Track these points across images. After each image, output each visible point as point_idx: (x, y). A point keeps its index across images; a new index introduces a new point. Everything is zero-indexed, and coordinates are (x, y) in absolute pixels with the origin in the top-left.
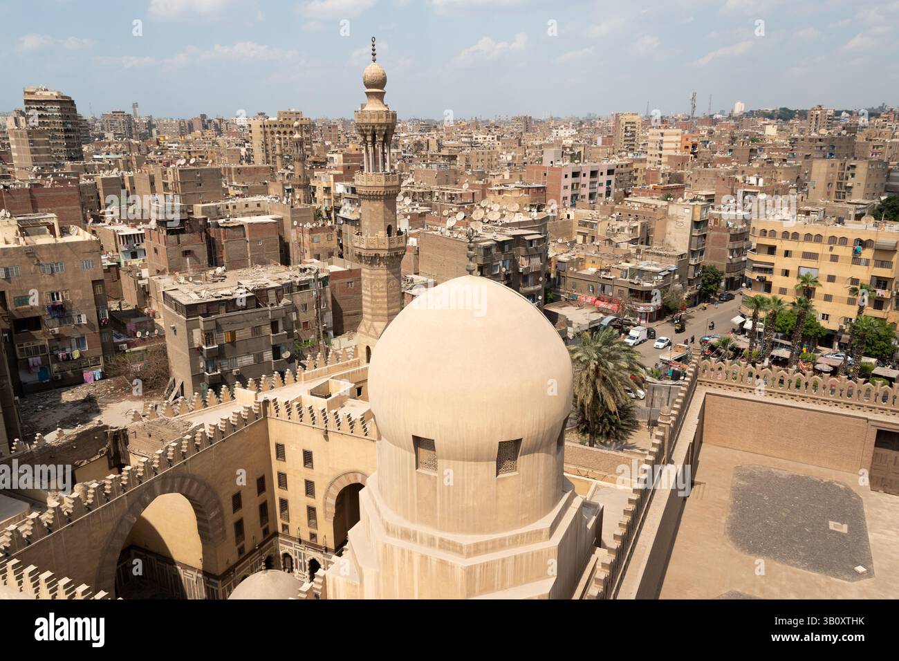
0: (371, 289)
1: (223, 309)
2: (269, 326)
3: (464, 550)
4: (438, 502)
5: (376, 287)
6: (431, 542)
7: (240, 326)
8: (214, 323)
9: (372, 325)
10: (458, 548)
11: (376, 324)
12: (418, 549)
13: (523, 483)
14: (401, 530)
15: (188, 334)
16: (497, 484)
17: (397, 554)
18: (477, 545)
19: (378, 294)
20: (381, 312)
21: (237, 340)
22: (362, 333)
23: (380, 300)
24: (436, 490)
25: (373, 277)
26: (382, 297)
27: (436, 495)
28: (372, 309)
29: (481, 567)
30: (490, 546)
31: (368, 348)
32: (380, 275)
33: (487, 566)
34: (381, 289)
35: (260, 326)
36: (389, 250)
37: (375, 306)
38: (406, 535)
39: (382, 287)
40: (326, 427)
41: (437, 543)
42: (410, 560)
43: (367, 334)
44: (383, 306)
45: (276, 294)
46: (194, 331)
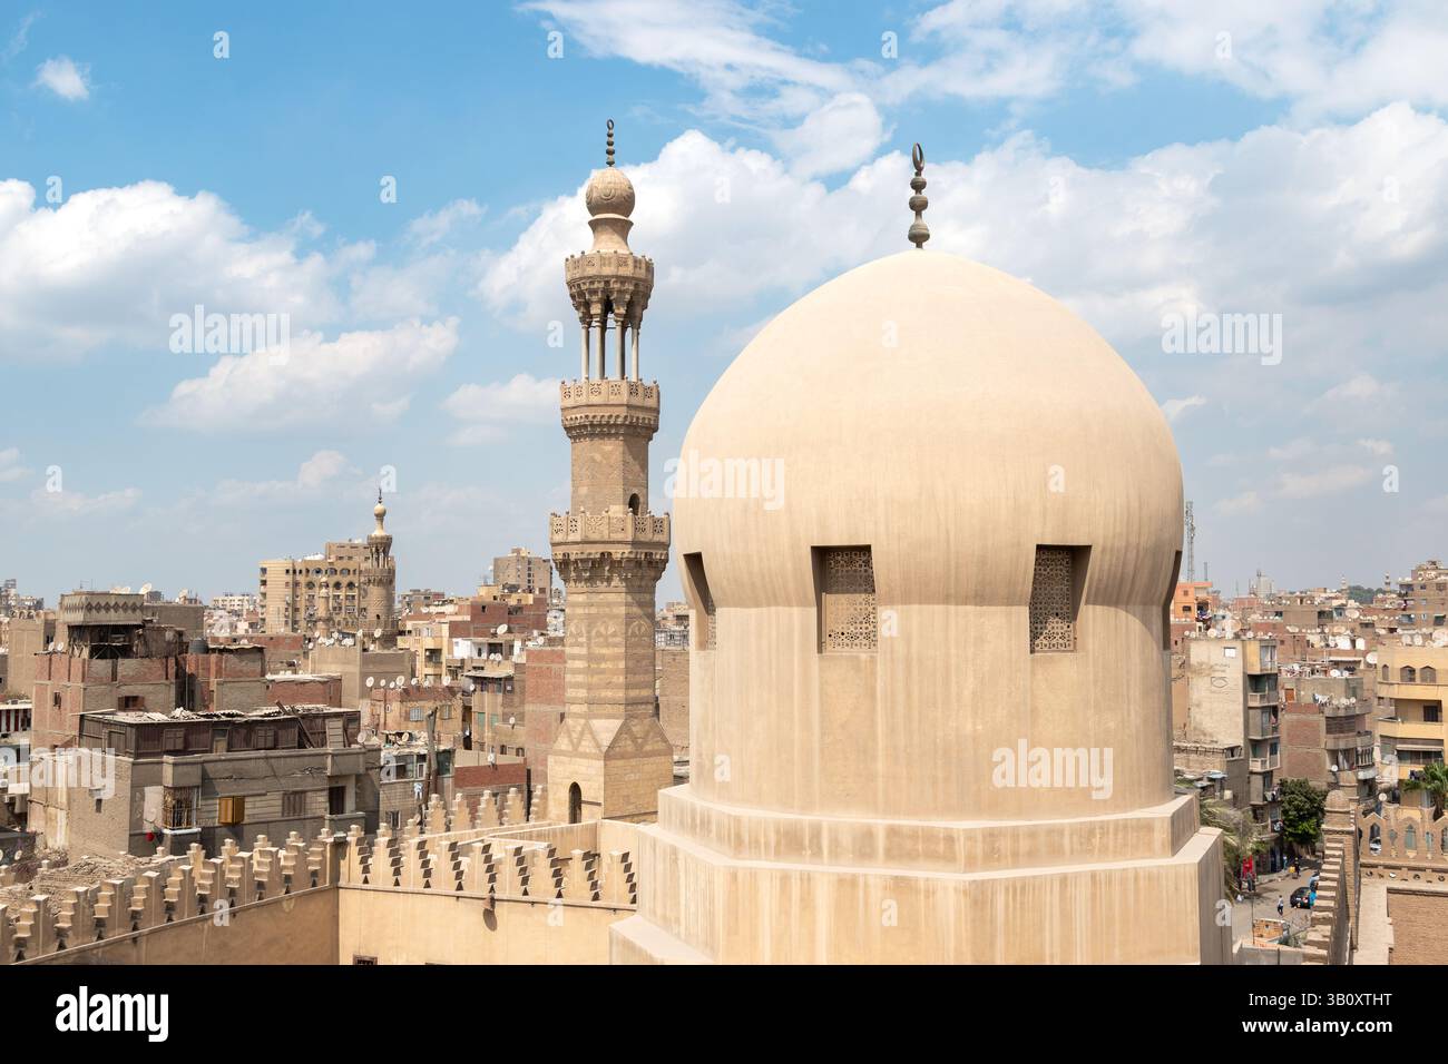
0: (589, 639)
1: (221, 744)
2: (326, 793)
3: (961, 848)
4: (880, 730)
5: (599, 634)
6: (864, 846)
7: (257, 787)
8: (197, 770)
9: (587, 729)
10: (941, 847)
11: (597, 724)
12: (825, 872)
13: (1096, 682)
14: (777, 832)
15: (133, 799)
16: (1033, 673)
17: (767, 894)
19: (604, 651)
20: (609, 694)
21: (246, 820)
22: (562, 753)
23: (609, 665)
24: (873, 696)
25: (593, 610)
26: (615, 658)
27: (873, 710)
28: (590, 688)
29: (1007, 889)
30: (1024, 845)
31: (575, 789)
32: (609, 605)
33: (1023, 888)
34: (610, 640)
35: (304, 792)
36: (635, 543)
37: (595, 679)
38: (792, 842)
39: (614, 635)
40: (492, 889)
41: (881, 842)
42: (807, 902)
43: (575, 753)
44: (615, 679)
45: (345, 730)
46: (148, 790)
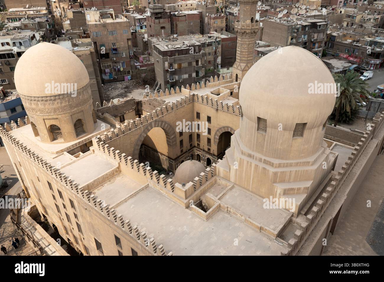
0: (241, 48)
1: (177, 54)
2: (195, 62)
3: (274, 165)
4: (265, 145)
5: (243, 47)
6: (260, 160)
7: (183, 61)
8: (173, 60)
9: (239, 65)
10: (272, 164)
11: (241, 64)
12: (254, 163)
13: (304, 141)
14: (248, 154)
15: (163, 64)
16: (292, 141)
17: (245, 163)
18: (280, 164)
19: (244, 50)
20: (244, 59)
21: (182, 67)
22: (235, 68)
23: (245, 53)
24: (265, 140)
25: (242, 42)
26: (246, 52)
27: (264, 142)
28: (240, 57)
29: (280, 173)
30: (285, 165)
31: (237, 75)
32: (246, 41)
33: (283, 172)
34: (245, 48)
35: (192, 62)
36: (251, 29)
37: (242, 56)
38: (250, 156)
39: (246, 47)
40: (217, 107)
41: (263, 161)
42: (251, 165)
43: (237, 68)
44: (245, 56)
45: (199, 48)
46: (165, 62)
